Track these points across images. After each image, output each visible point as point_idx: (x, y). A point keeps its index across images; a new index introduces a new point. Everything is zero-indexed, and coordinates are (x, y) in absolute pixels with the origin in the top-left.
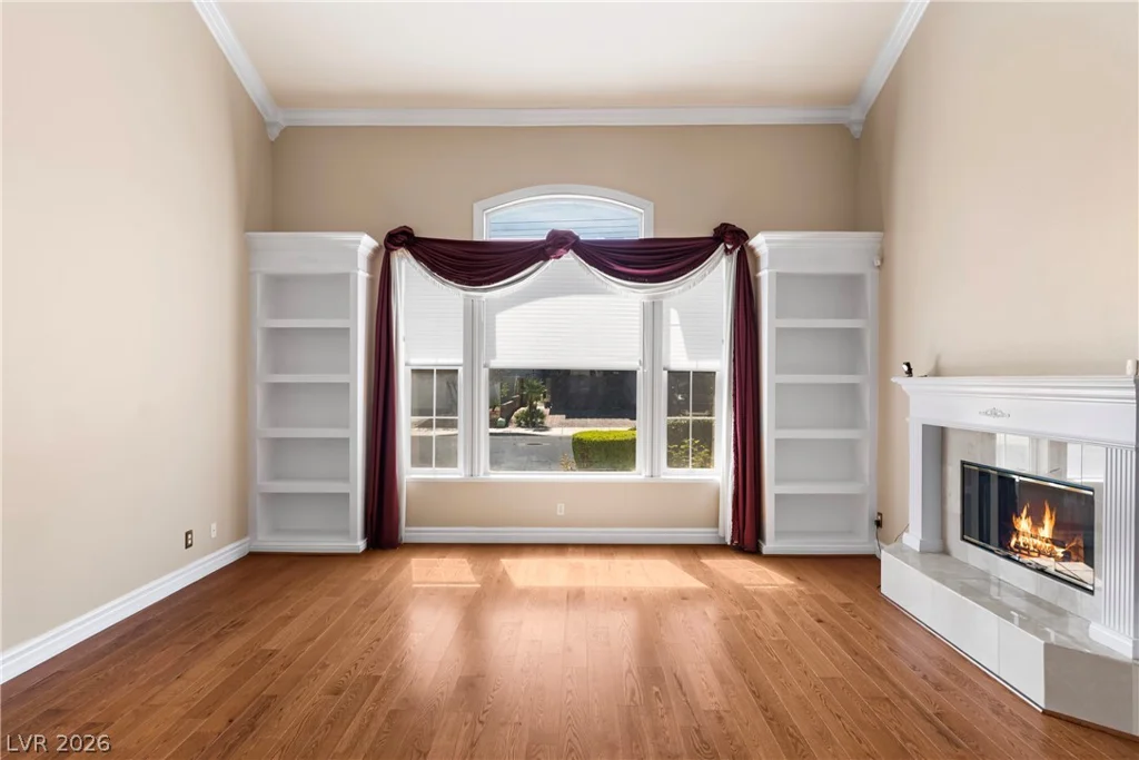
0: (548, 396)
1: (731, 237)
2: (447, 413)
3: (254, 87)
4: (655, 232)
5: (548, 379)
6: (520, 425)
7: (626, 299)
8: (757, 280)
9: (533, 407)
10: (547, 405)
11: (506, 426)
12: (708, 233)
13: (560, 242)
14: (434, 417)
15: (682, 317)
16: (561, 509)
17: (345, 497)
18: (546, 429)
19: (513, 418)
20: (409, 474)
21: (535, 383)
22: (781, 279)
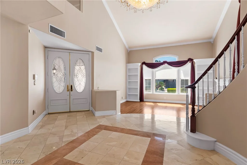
0: (165, 85)
1: (191, 60)
2: (149, 85)
3: (127, 47)
4: (179, 60)
5: (165, 82)
6: (159, 90)
7: (174, 70)
8: (195, 66)
9: (162, 87)
10: (165, 87)
11: (157, 90)
12: (187, 60)
13: (165, 62)
14: (148, 86)
15: (183, 72)
16: (165, 98)
17: (138, 95)
18: (164, 91)
19: (158, 89)
20: (145, 92)
21: (162, 83)
22: (198, 66)
